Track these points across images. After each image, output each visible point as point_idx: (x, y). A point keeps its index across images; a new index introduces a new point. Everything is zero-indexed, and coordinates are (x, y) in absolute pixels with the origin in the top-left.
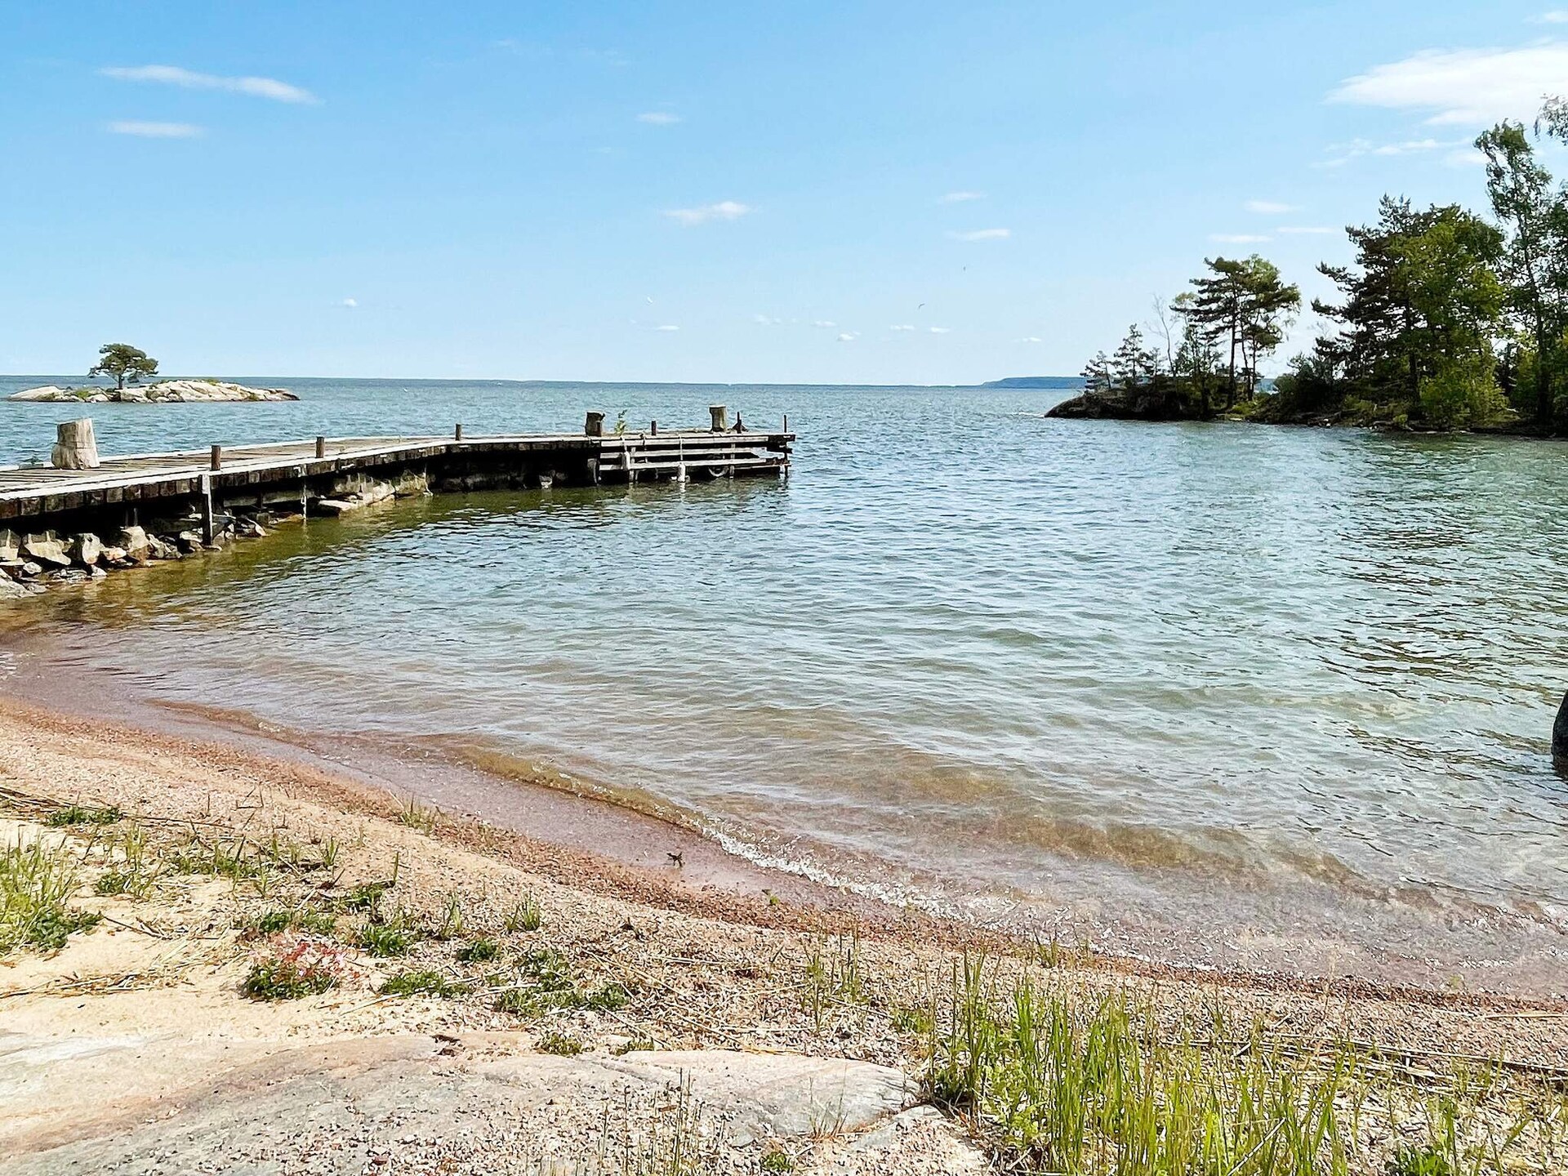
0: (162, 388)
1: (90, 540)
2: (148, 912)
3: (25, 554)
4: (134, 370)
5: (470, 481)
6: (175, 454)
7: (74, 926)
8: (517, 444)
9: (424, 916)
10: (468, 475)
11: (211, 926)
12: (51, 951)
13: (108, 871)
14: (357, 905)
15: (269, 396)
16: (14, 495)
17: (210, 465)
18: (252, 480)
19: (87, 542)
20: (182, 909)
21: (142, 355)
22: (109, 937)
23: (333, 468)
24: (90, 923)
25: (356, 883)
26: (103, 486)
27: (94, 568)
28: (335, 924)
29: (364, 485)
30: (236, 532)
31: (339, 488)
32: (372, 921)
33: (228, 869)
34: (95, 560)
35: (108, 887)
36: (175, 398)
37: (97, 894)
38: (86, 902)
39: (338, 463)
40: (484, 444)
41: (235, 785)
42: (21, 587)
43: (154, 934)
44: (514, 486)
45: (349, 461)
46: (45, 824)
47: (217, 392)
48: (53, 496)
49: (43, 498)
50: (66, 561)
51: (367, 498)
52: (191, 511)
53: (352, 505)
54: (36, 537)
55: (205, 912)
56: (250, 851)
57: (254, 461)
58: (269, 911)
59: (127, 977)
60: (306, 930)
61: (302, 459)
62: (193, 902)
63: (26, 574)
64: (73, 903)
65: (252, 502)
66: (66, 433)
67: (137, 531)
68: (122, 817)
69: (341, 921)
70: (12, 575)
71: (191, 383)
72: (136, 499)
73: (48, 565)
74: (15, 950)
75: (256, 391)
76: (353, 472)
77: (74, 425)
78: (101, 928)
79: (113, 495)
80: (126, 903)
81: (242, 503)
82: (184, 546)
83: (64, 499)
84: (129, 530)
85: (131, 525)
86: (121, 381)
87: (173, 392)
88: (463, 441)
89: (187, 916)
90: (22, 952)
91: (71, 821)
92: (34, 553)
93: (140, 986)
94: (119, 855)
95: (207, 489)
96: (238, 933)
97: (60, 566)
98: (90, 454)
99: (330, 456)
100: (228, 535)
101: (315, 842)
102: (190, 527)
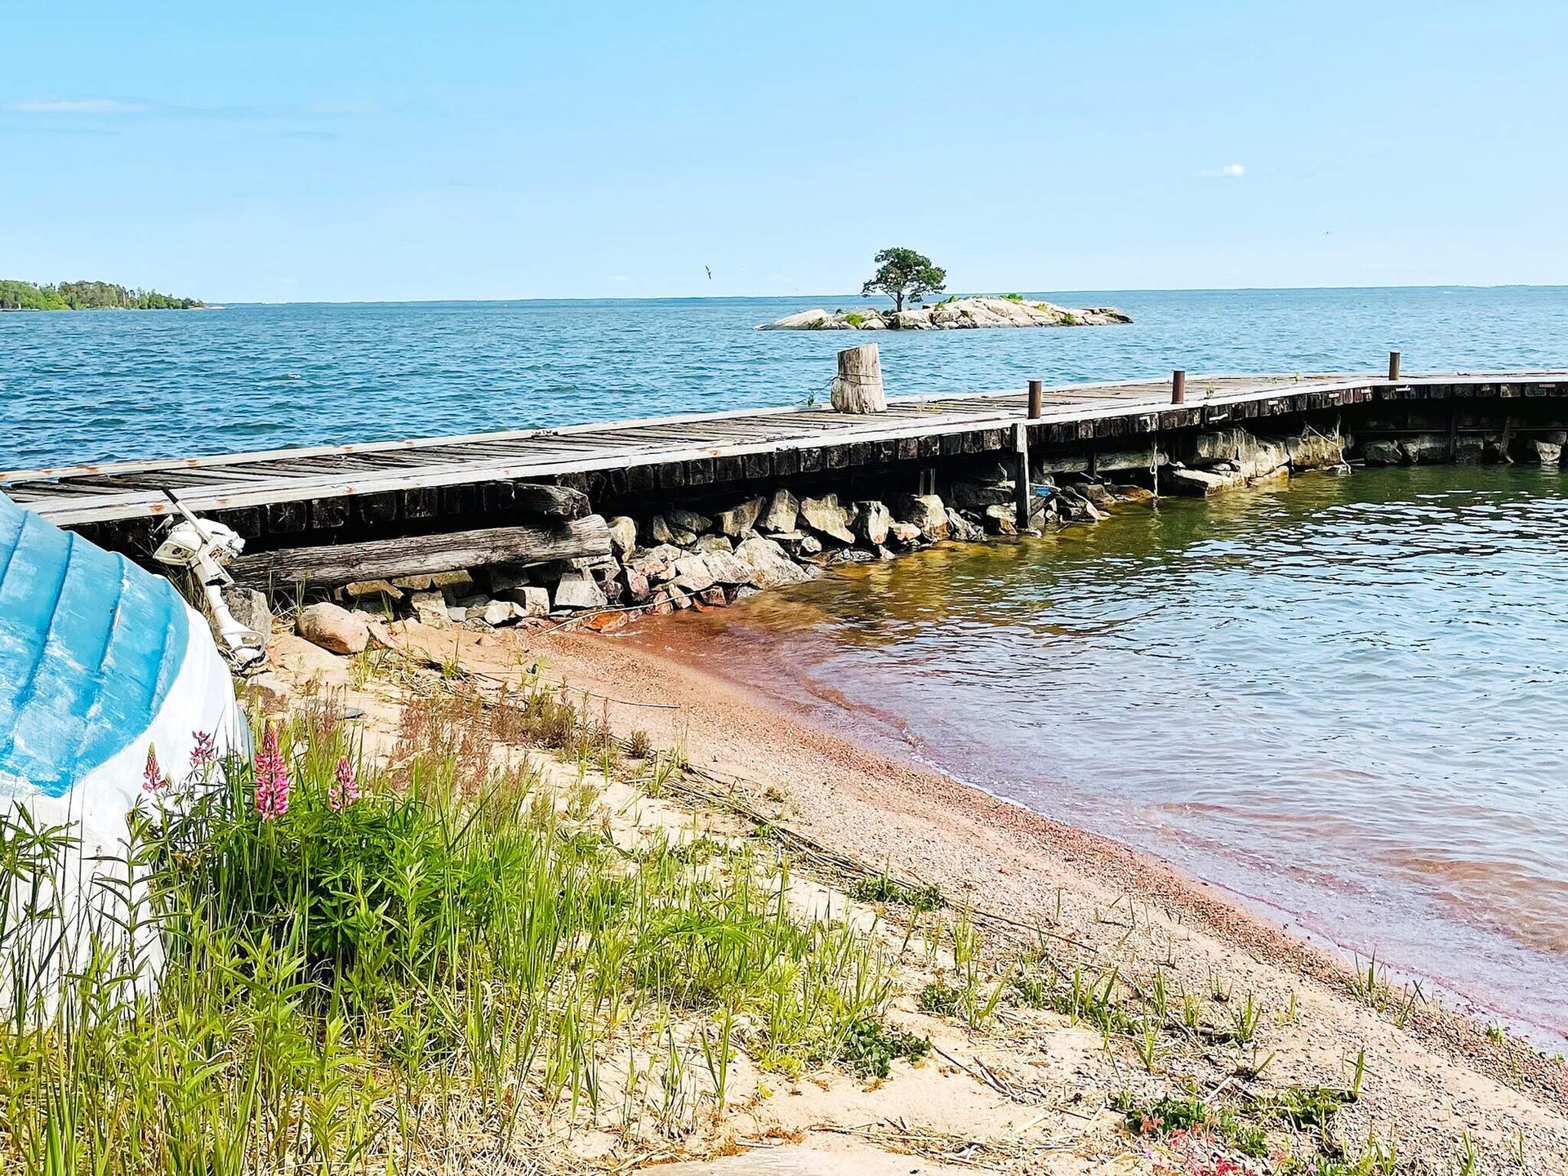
0: (950, 309)
1: (878, 511)
2: (990, 1054)
3: (802, 524)
4: (916, 284)
5: (1412, 448)
6: (978, 396)
7: (896, 1050)
8: (1498, 386)
9: (1413, 1166)
10: (1412, 437)
11: (1078, 1098)
12: (872, 1079)
13: (931, 979)
14: (1297, 1119)
15: (1090, 318)
16: (792, 444)
17: (1026, 411)
18: (1082, 433)
19: (874, 513)
20: (1034, 1059)
21: (925, 263)
22: (941, 1076)
23: (1196, 420)
24: (917, 1050)
25: (1292, 1082)
26: (892, 436)
27: (883, 550)
28: (1265, 1141)
29: (1242, 448)
30: (1059, 512)
31: (1204, 452)
32: (1322, 1151)
33: (1093, 1013)
34: (883, 540)
35: (935, 1002)
36: (964, 322)
37: (921, 1010)
38: (906, 1018)
39: (1205, 411)
40: (1437, 387)
41: (1090, 885)
42: (798, 568)
43: (999, 1086)
44: (1490, 458)
45: (1222, 408)
46: (849, 895)
47: (1020, 313)
48: (837, 447)
49: (825, 450)
50: (849, 538)
51: (1247, 469)
52: (1001, 478)
53: (1225, 479)
54: (815, 503)
55: (1068, 1072)
56: (1122, 992)
57: (1082, 407)
58: (1161, 1096)
59: (970, 1145)
60: (1219, 1139)
61: (1152, 404)
62: (1050, 1053)
63: (804, 552)
64: (893, 1016)
65: (1081, 467)
66: (847, 362)
67: (933, 502)
68: (944, 903)
69: (1273, 1139)
70: (787, 550)
71: (984, 300)
72: (934, 456)
73: (830, 542)
74: (828, 1065)
75: (1072, 311)
76: (1226, 427)
77: (857, 352)
78: (930, 1062)
79: (905, 449)
80: (958, 1031)
81: (1067, 468)
82: (992, 526)
83: (847, 451)
84: (923, 500)
85: (927, 493)
86: (900, 299)
87: (964, 313)
88: (1400, 381)
89: (1044, 1072)
90: (836, 1071)
91: (881, 896)
92: (814, 524)
93: (988, 1164)
94: (945, 959)
95: (1022, 445)
96: (1117, 1117)
97: (841, 544)
98: (876, 395)
99: (1192, 400)
100: (1049, 514)
101: (1218, 998)
102: (1003, 498)
